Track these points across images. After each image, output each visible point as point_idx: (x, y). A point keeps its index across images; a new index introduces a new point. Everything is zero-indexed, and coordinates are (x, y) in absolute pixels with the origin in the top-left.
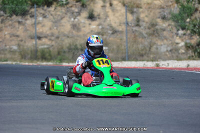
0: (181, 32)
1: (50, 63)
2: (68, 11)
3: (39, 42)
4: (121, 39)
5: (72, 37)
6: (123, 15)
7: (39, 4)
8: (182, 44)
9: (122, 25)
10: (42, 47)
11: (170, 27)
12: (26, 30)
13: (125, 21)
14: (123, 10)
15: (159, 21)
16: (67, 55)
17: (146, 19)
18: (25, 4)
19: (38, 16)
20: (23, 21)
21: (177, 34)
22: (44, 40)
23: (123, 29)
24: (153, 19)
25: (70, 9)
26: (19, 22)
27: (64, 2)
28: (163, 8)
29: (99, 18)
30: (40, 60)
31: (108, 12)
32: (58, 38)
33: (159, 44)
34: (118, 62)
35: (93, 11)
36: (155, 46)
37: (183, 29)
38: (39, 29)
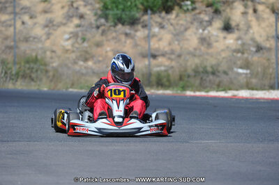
1: (168, 92)
2: (194, 20)
3: (153, 62)
4: (268, 60)
5: (200, 56)
6: (272, 26)
7: (155, 9)
9: (270, 39)
10: (158, 69)
12: (136, 45)
13: (274, 34)
14: (272, 18)
16: (192, 80)
18: (135, 9)
19: (152, 25)
20: (132, 32)
22: (160, 59)
23: (271, 45)
25: (198, 16)
26: (127, 35)
27: (190, 7)
29: (238, 29)
30: (155, 87)
31: (251, 21)
32: (179, 56)
34: (264, 92)
35: (229, 19)
38: (154, 44)
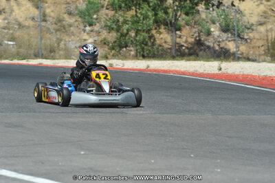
0: (88, 28)
8: (91, 40)
11: (77, 23)
15: (66, 16)
17: (52, 14)
21: (85, 31)
24: (59, 15)
28: (68, 3)
33: (67, 40)
36: (62, 43)
37: (91, 25)
